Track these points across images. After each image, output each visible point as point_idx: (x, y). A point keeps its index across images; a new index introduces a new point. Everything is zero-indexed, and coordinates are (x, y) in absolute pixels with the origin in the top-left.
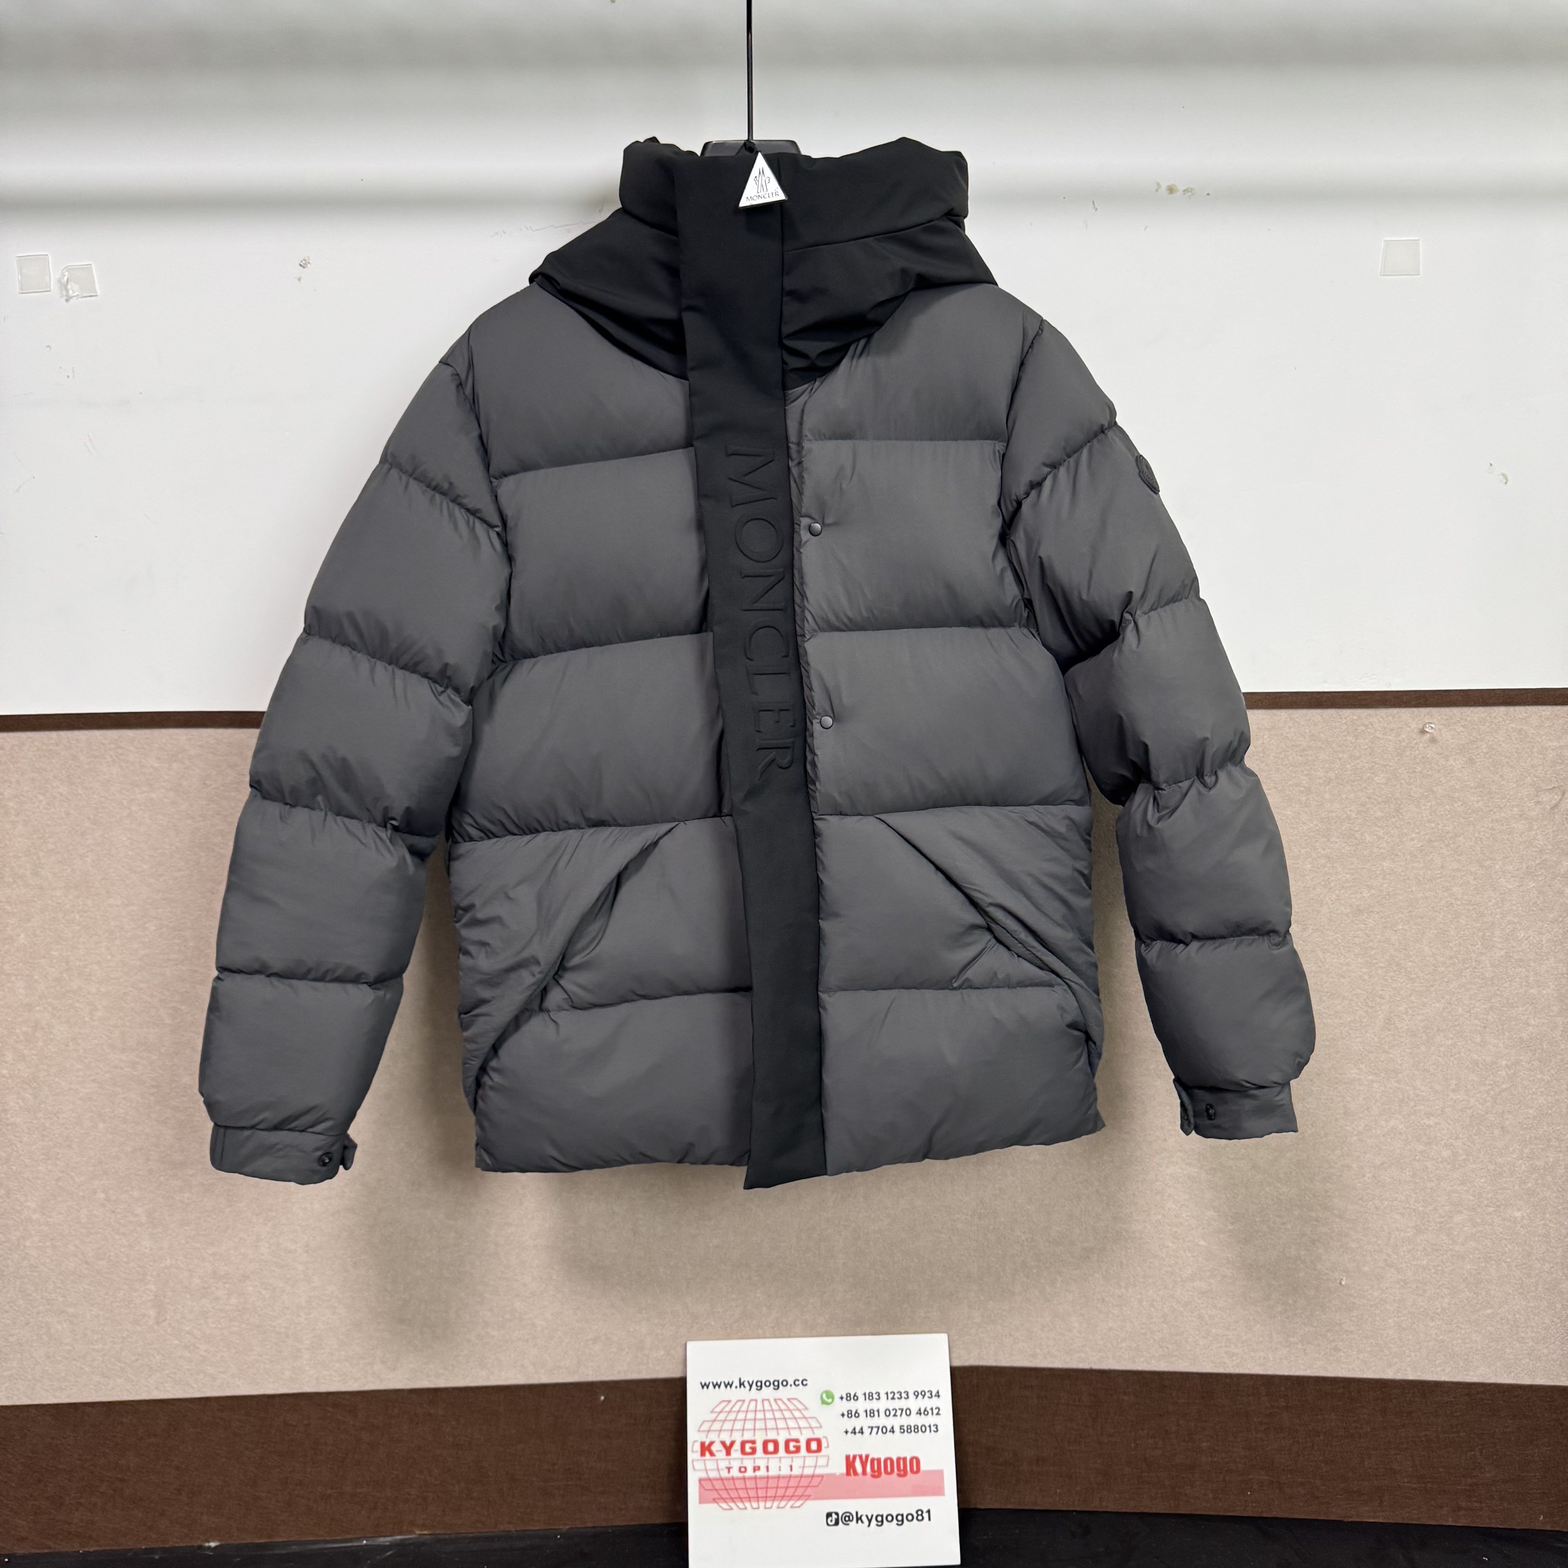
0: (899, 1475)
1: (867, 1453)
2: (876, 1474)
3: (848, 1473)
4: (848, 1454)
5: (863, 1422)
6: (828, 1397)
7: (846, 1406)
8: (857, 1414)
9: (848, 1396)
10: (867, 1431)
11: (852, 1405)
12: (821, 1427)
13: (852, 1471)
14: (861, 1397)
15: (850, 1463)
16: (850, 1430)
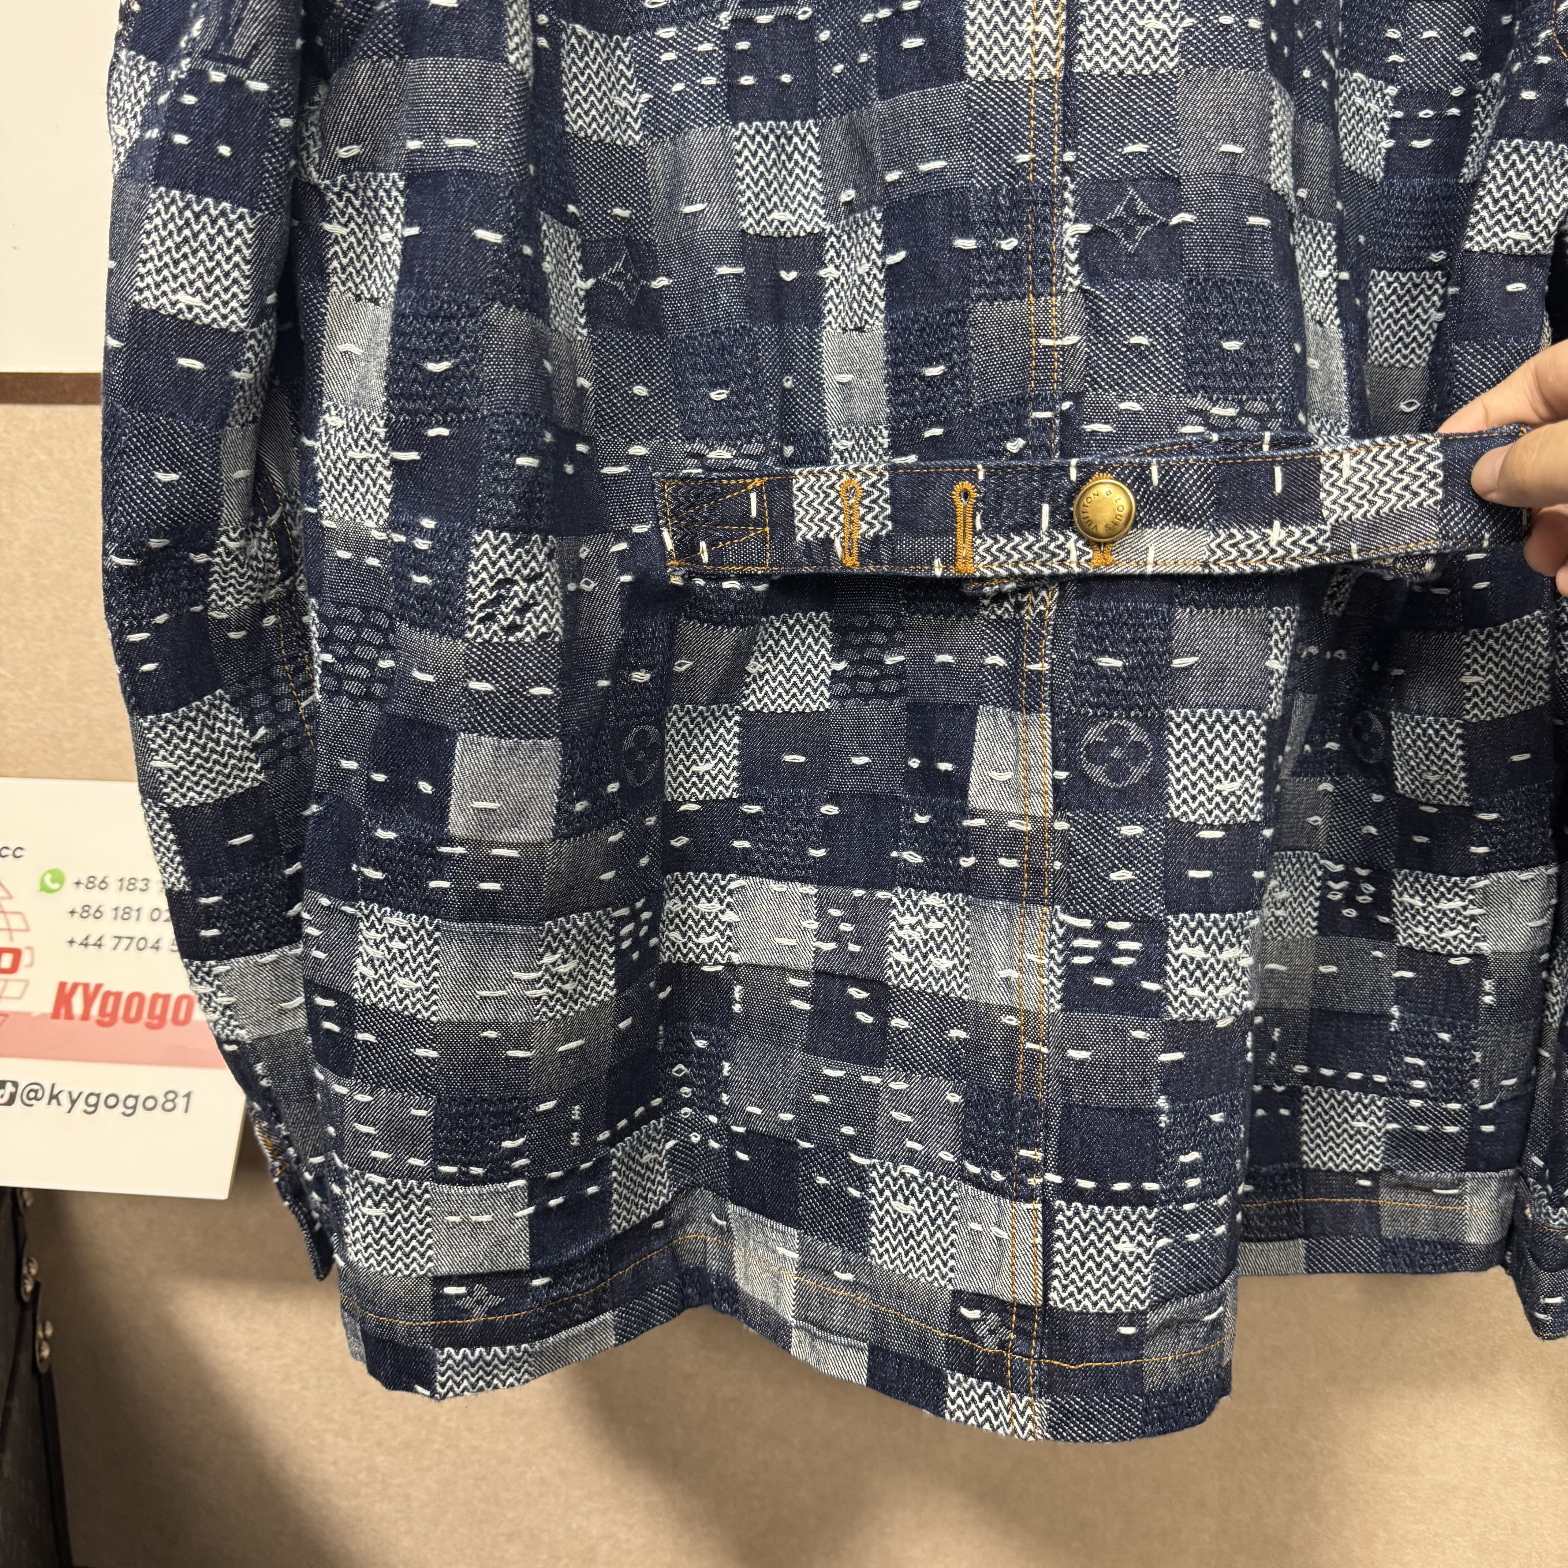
0: (150, 1026)
1: (99, 981)
2: (107, 1020)
3: (55, 1015)
4: (64, 980)
5: (107, 927)
6: (53, 881)
7: (82, 897)
8: (98, 914)
9: (91, 879)
10: (108, 943)
11: (94, 898)
12: (27, 930)
13: (63, 1011)
14: (114, 884)
15: (64, 996)
16: (79, 939)
